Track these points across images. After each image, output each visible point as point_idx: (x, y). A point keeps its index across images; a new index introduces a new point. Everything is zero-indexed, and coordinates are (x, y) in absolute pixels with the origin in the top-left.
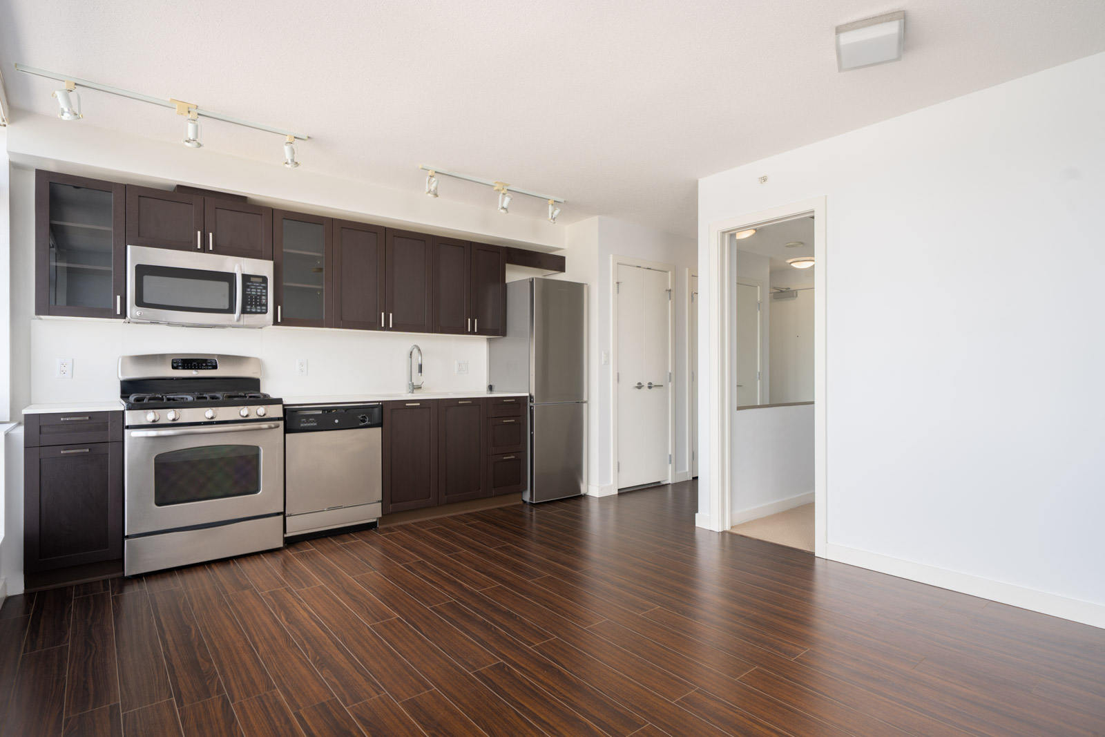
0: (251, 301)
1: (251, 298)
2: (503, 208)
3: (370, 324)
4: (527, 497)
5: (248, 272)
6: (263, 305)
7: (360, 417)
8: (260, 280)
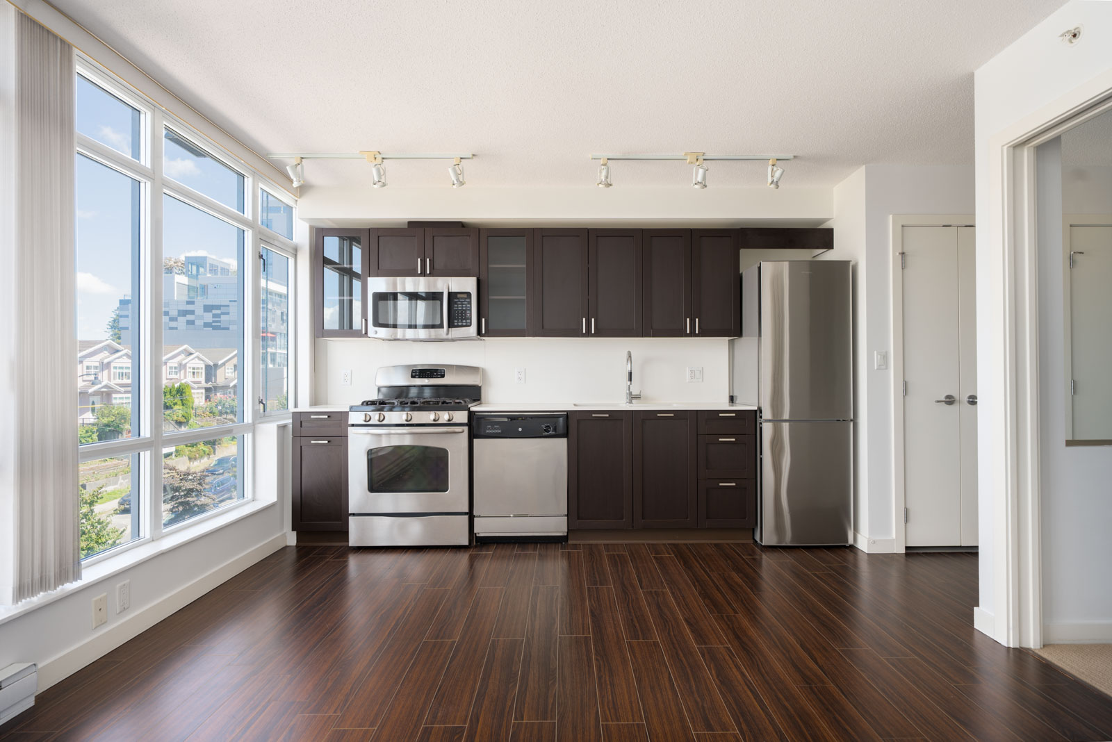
0: (458, 316)
1: (458, 313)
2: (698, 183)
3: (572, 331)
4: (757, 537)
5: (454, 289)
6: (468, 319)
7: (544, 426)
8: (465, 296)
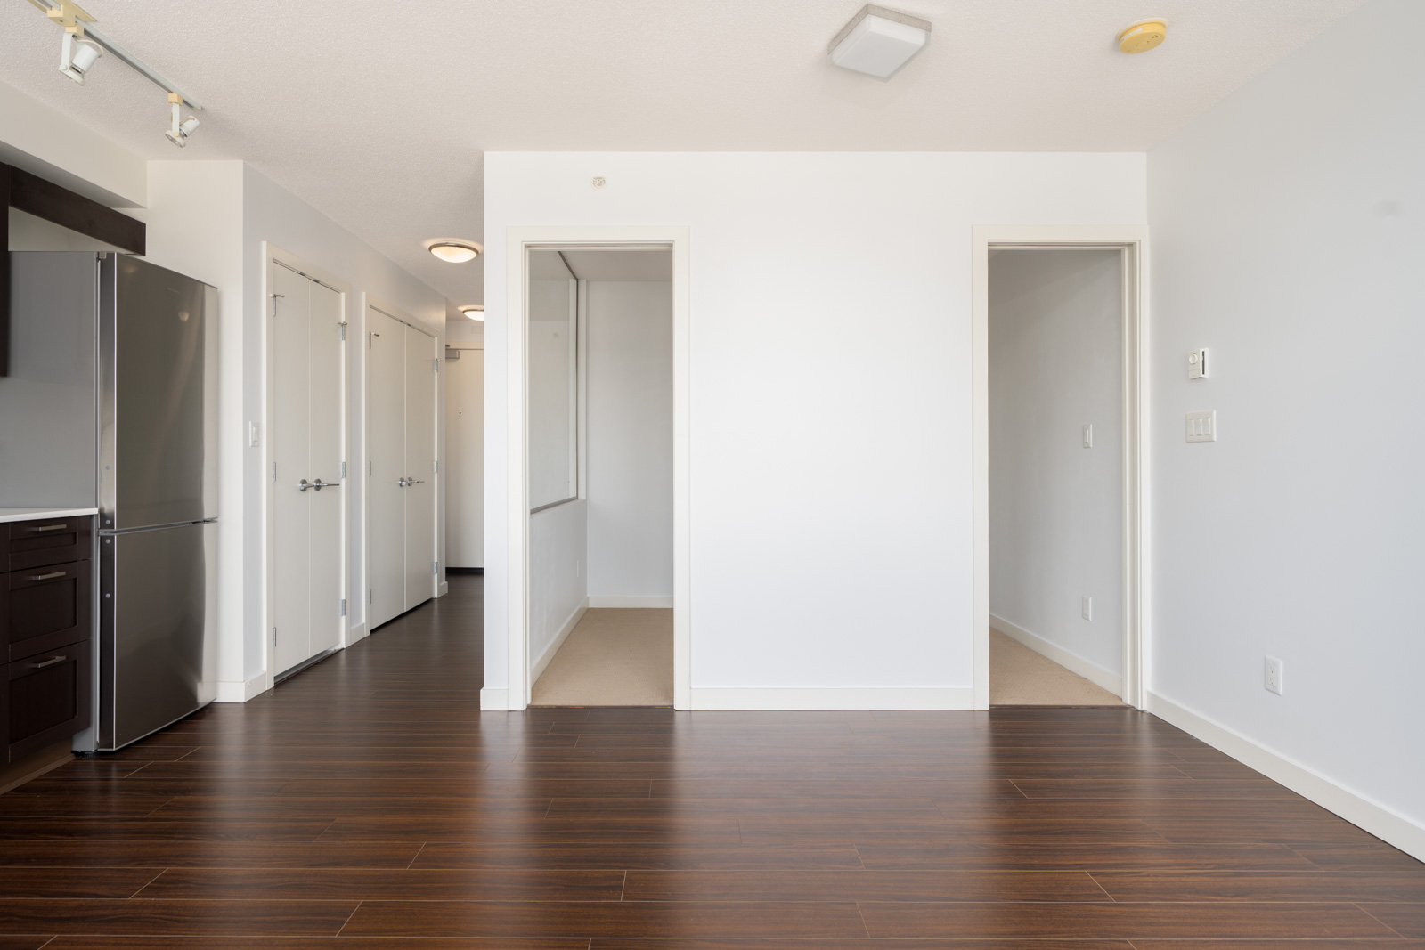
2: (74, 68)
4: (89, 741)
